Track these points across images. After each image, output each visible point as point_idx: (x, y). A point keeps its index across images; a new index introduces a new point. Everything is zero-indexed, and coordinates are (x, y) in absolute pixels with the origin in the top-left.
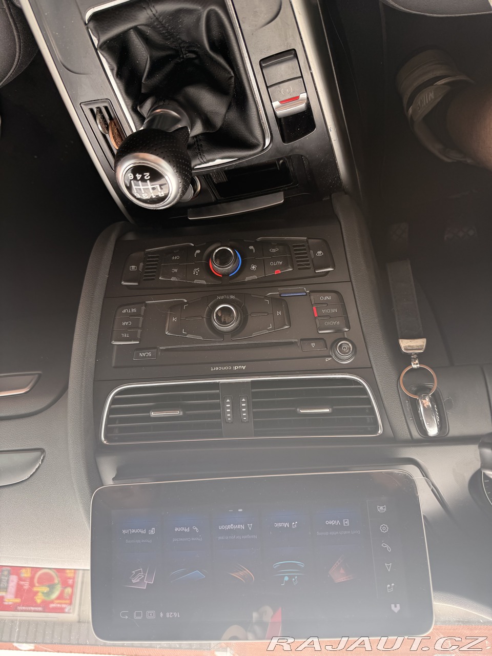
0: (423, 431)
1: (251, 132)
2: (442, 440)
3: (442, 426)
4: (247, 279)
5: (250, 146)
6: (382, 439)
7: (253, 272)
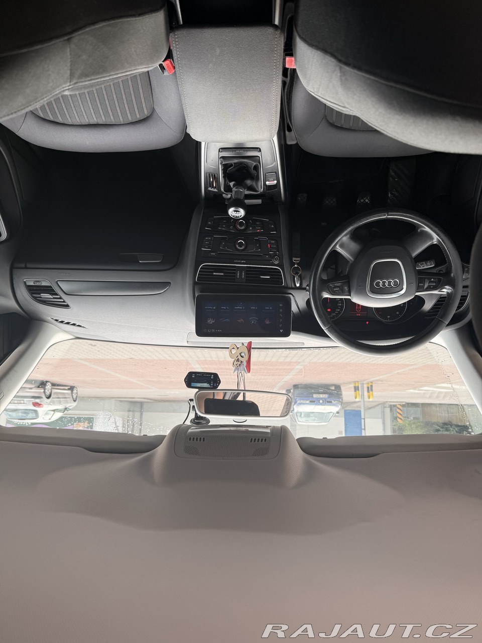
0: (295, 285)
1: (258, 187)
2: (300, 288)
3: (301, 284)
4: (249, 232)
5: (257, 191)
6: (284, 287)
7: (250, 230)
